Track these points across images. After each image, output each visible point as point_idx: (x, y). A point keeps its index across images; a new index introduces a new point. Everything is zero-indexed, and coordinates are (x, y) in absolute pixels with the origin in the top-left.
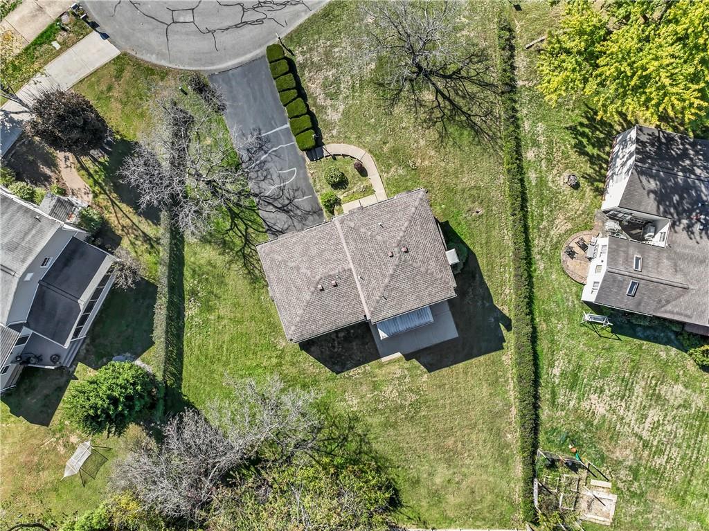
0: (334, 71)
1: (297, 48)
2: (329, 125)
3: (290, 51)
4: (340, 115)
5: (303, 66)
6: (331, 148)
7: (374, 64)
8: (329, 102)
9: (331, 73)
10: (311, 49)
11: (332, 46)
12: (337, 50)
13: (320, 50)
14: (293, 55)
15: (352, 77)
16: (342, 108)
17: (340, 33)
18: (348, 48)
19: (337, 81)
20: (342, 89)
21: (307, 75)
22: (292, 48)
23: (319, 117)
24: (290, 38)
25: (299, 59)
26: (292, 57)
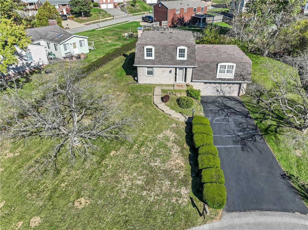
0: (152, 164)
1: (184, 204)
2: (176, 131)
3: (194, 205)
4: (164, 132)
5: (184, 182)
7: (111, 154)
8: (170, 144)
9: (156, 164)
10: (166, 195)
11: (143, 188)
12: (139, 183)
13: (157, 189)
14: (191, 199)
15: (138, 153)
16: (161, 136)
17: (126, 199)
18: (126, 178)
19: (154, 155)
20: (152, 148)
21: (182, 174)
22: (191, 207)
23: (183, 139)
24: (190, 222)
25: (186, 192)
26: (194, 197)
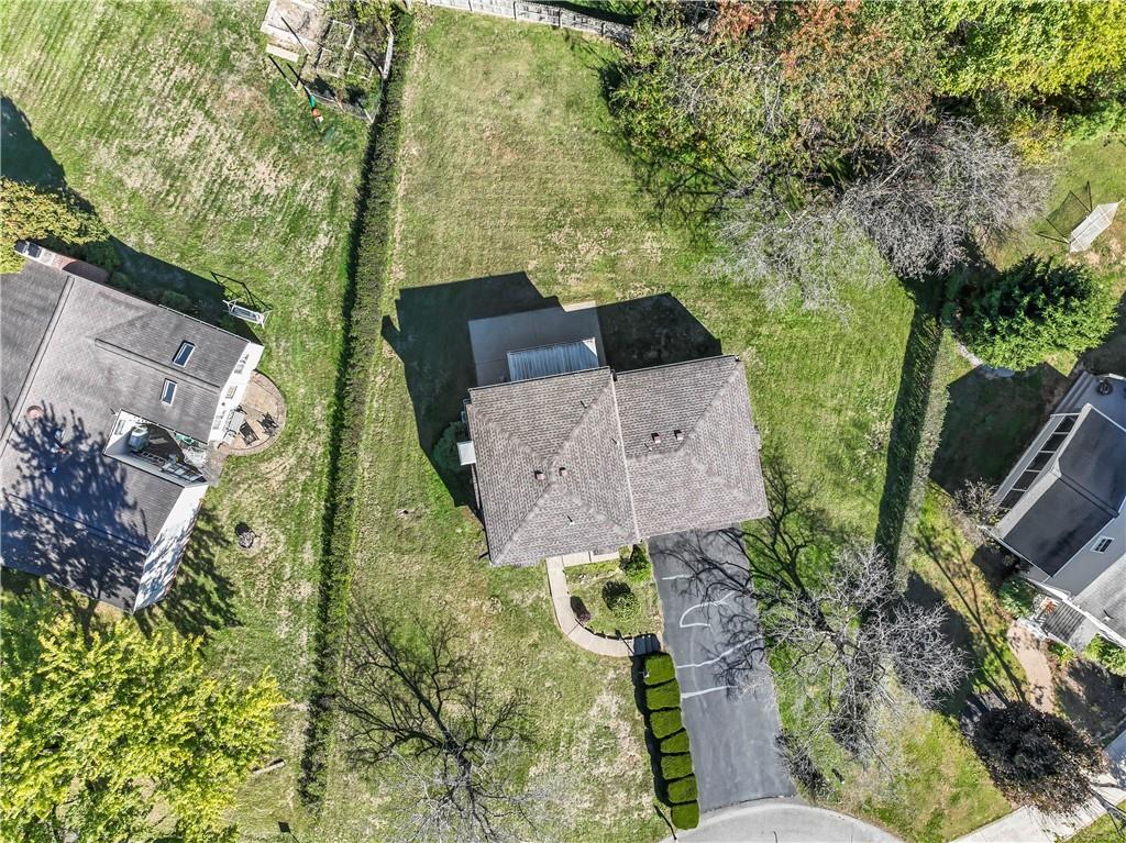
0: (596, 772)
1: (648, 817)
2: (617, 687)
3: (660, 815)
4: (598, 701)
5: (643, 787)
6: (621, 650)
7: (531, 774)
8: (612, 724)
9: (601, 770)
10: (627, 812)
11: (593, 812)
12: (586, 805)
13: (612, 809)
14: (656, 808)
15: (569, 759)
16: (594, 711)
17: (576, 831)
18: (567, 805)
19: (594, 756)
20: (587, 741)
21: (640, 773)
22: (657, 818)
23: (631, 702)
24: (656, 834)
25: (648, 799)
26: (659, 804)
